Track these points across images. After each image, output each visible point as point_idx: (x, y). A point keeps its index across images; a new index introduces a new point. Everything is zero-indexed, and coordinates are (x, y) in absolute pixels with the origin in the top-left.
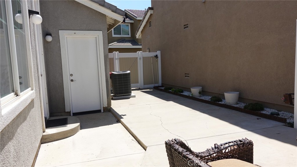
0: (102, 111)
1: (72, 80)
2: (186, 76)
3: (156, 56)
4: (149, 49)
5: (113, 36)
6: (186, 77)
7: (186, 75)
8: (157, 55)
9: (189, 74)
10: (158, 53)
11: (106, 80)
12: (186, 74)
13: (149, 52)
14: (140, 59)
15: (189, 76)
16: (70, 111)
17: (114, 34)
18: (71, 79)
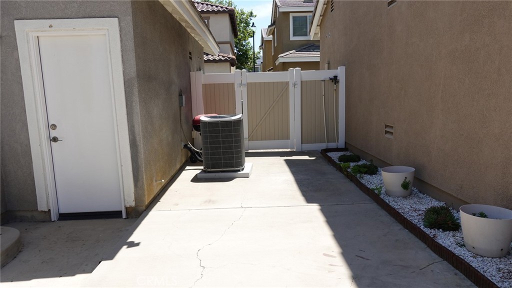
0: (124, 216)
1: (55, 139)
2: (387, 132)
3: (335, 80)
4: (329, 63)
5: (291, 40)
6: (388, 136)
7: (388, 129)
8: (336, 77)
9: (392, 127)
10: (340, 72)
11: (130, 141)
12: (387, 126)
13: (329, 69)
14: (295, 85)
15: (392, 133)
16: (50, 210)
17: (294, 35)
18: (52, 136)
